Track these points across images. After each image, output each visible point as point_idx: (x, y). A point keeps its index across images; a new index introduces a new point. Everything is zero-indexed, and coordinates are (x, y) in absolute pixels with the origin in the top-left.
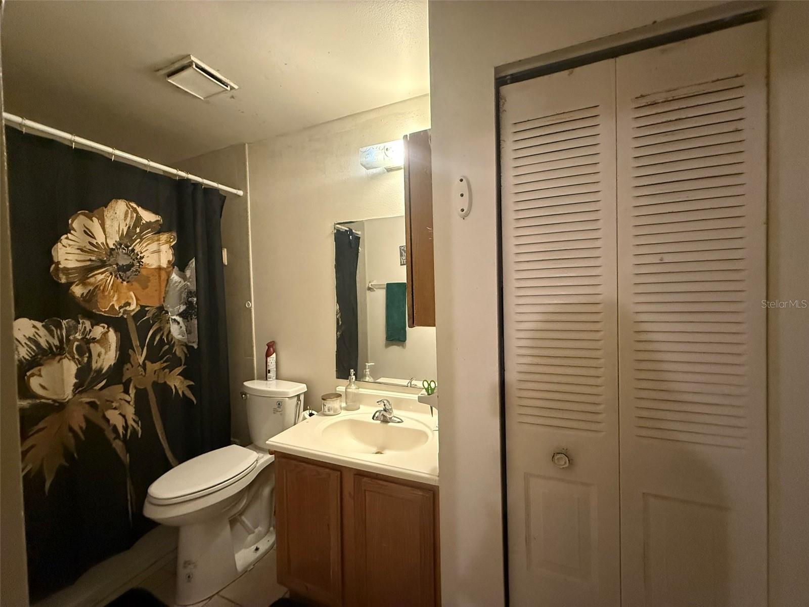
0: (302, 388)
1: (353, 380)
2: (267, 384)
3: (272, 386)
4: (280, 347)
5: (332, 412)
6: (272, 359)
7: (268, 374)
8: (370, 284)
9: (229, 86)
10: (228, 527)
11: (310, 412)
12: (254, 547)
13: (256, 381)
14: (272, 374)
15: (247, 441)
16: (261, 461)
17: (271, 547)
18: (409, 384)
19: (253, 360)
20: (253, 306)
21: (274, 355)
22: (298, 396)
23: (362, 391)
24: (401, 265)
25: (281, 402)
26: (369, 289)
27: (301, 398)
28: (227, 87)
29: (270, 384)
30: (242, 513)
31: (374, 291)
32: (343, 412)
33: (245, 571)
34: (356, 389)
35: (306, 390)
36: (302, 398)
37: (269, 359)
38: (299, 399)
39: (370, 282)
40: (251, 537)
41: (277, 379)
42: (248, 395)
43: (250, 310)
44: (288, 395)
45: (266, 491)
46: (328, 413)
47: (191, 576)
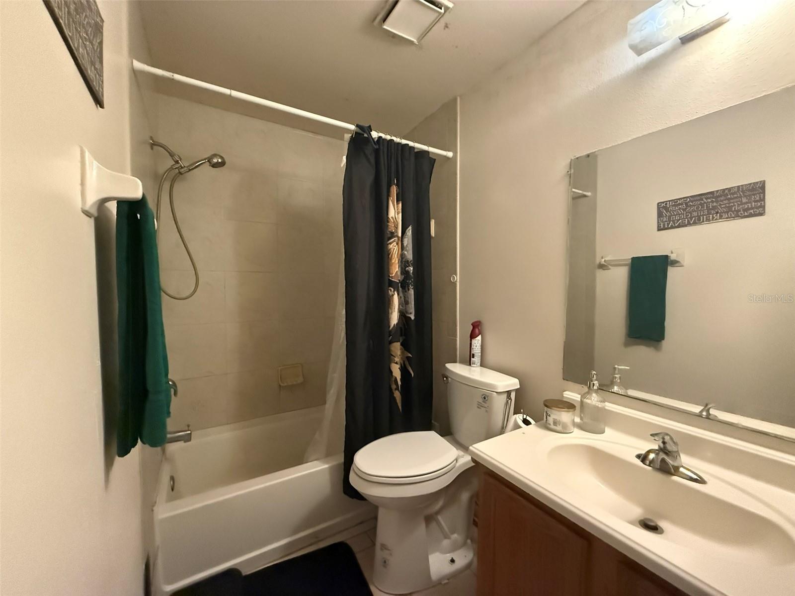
0: (512, 383)
1: (595, 388)
2: (470, 369)
3: (475, 373)
4: (487, 327)
5: (559, 428)
6: (477, 342)
7: (472, 359)
8: (603, 260)
9: (443, 8)
10: (423, 525)
11: (525, 417)
12: (449, 556)
13: (457, 364)
14: (477, 360)
15: (446, 431)
16: (462, 461)
17: (468, 566)
18: (704, 413)
19: (456, 340)
20: (458, 281)
21: (479, 338)
22: (509, 393)
23: (609, 406)
24: (659, 230)
25: (487, 396)
26: (602, 267)
27: (511, 396)
28: (441, 9)
29: (474, 371)
30: (438, 513)
31: (609, 269)
32: (577, 432)
33: (439, 583)
34: (601, 402)
35: (519, 387)
36: (513, 395)
37: (473, 341)
38: (509, 397)
39: (602, 258)
40: (446, 543)
41: (481, 365)
42: (449, 379)
43: (455, 284)
44: (495, 389)
45: (465, 496)
46: (552, 427)
47: (387, 562)
